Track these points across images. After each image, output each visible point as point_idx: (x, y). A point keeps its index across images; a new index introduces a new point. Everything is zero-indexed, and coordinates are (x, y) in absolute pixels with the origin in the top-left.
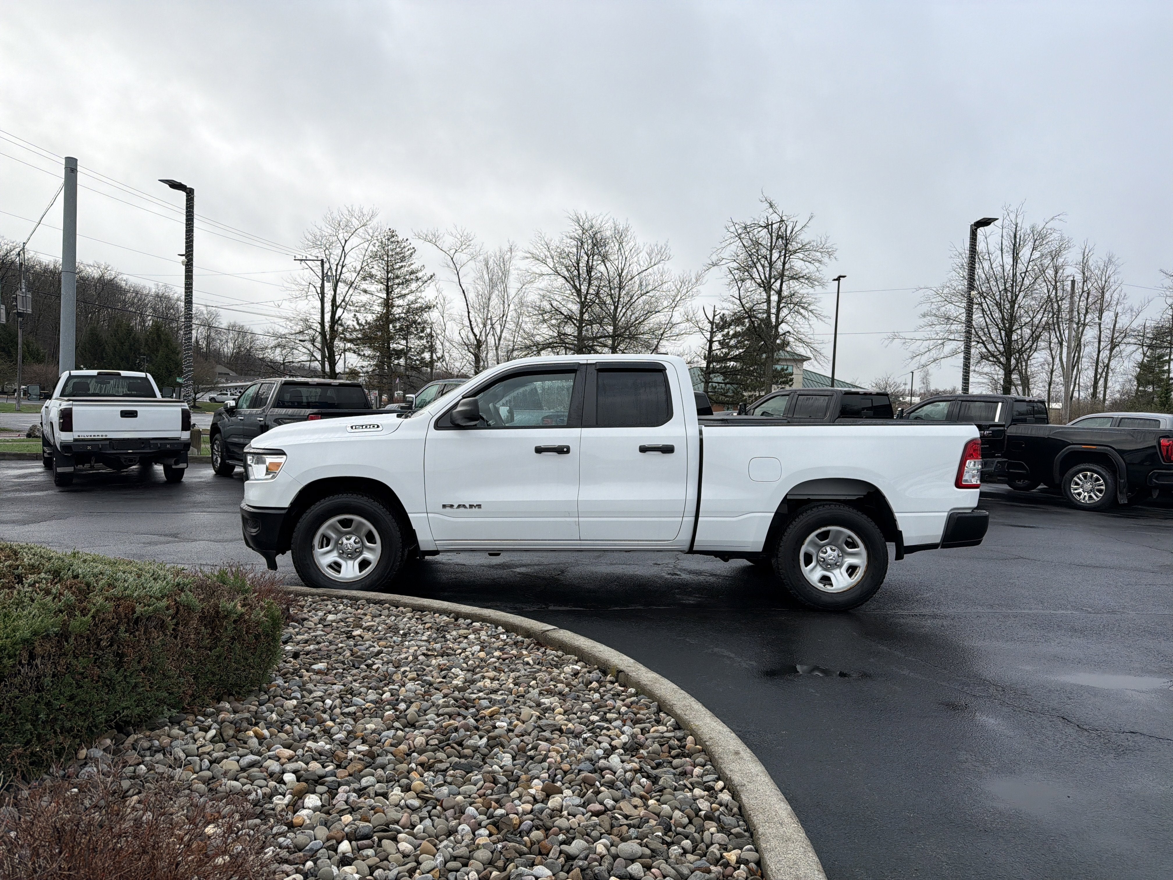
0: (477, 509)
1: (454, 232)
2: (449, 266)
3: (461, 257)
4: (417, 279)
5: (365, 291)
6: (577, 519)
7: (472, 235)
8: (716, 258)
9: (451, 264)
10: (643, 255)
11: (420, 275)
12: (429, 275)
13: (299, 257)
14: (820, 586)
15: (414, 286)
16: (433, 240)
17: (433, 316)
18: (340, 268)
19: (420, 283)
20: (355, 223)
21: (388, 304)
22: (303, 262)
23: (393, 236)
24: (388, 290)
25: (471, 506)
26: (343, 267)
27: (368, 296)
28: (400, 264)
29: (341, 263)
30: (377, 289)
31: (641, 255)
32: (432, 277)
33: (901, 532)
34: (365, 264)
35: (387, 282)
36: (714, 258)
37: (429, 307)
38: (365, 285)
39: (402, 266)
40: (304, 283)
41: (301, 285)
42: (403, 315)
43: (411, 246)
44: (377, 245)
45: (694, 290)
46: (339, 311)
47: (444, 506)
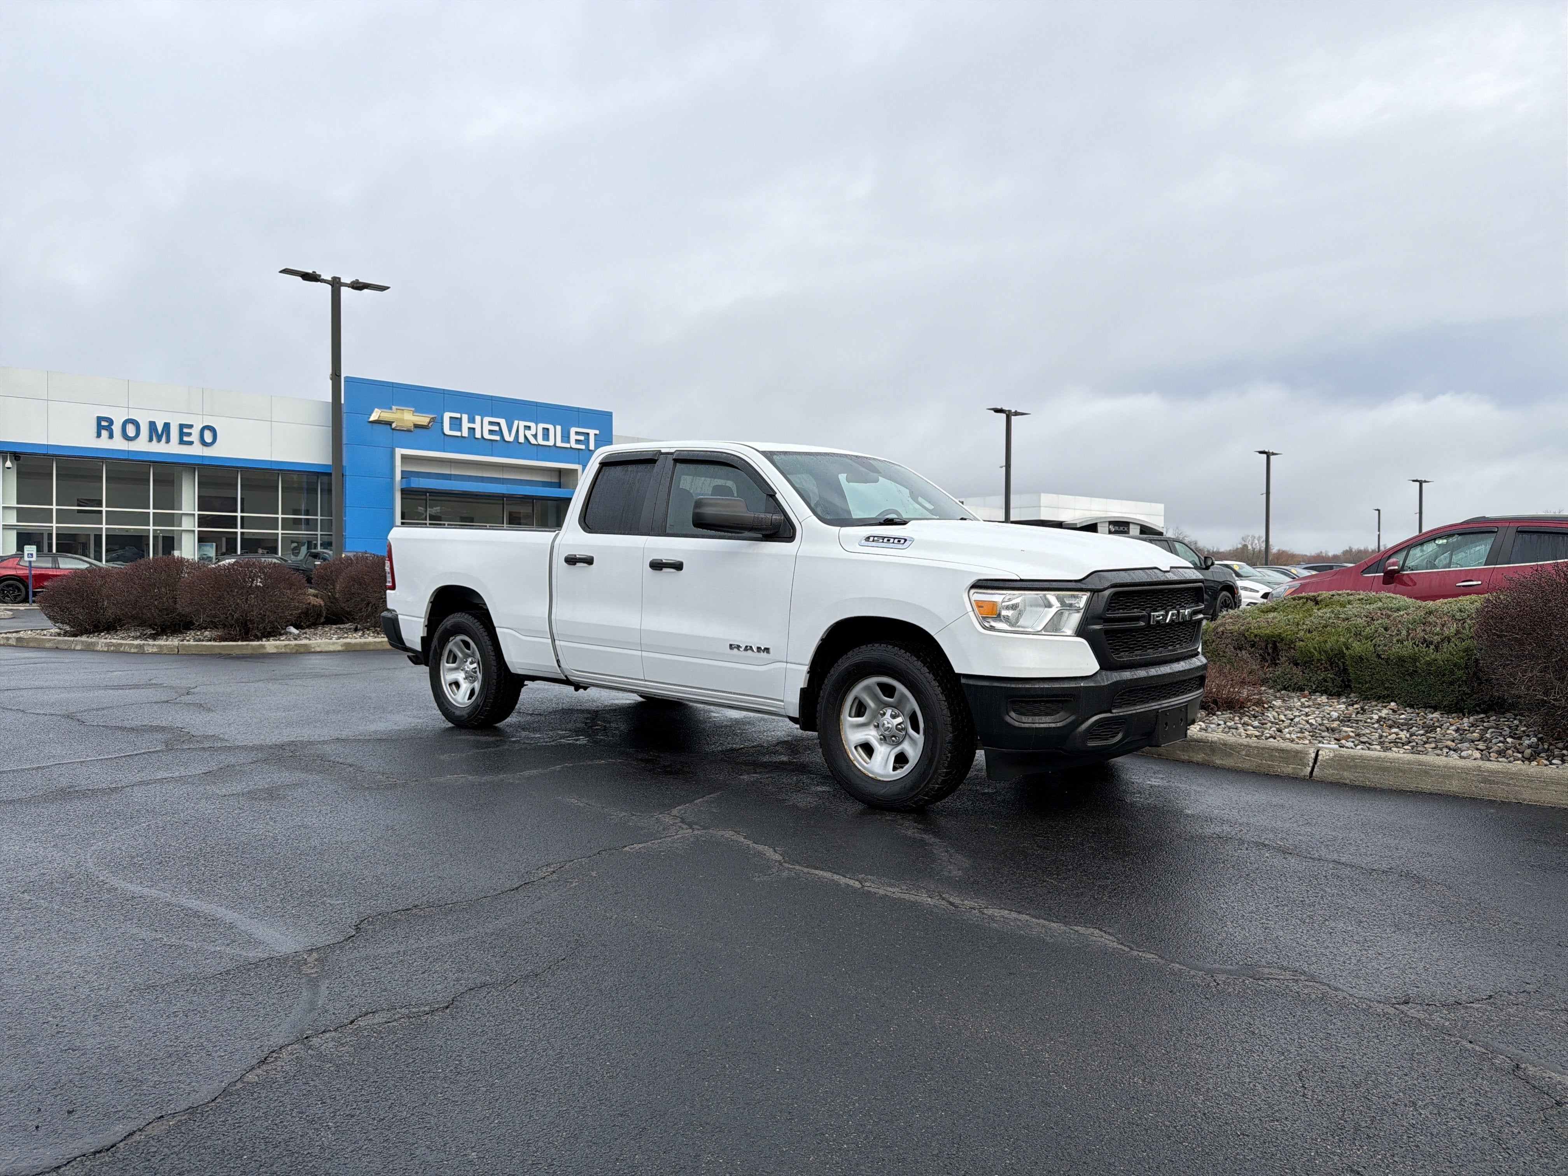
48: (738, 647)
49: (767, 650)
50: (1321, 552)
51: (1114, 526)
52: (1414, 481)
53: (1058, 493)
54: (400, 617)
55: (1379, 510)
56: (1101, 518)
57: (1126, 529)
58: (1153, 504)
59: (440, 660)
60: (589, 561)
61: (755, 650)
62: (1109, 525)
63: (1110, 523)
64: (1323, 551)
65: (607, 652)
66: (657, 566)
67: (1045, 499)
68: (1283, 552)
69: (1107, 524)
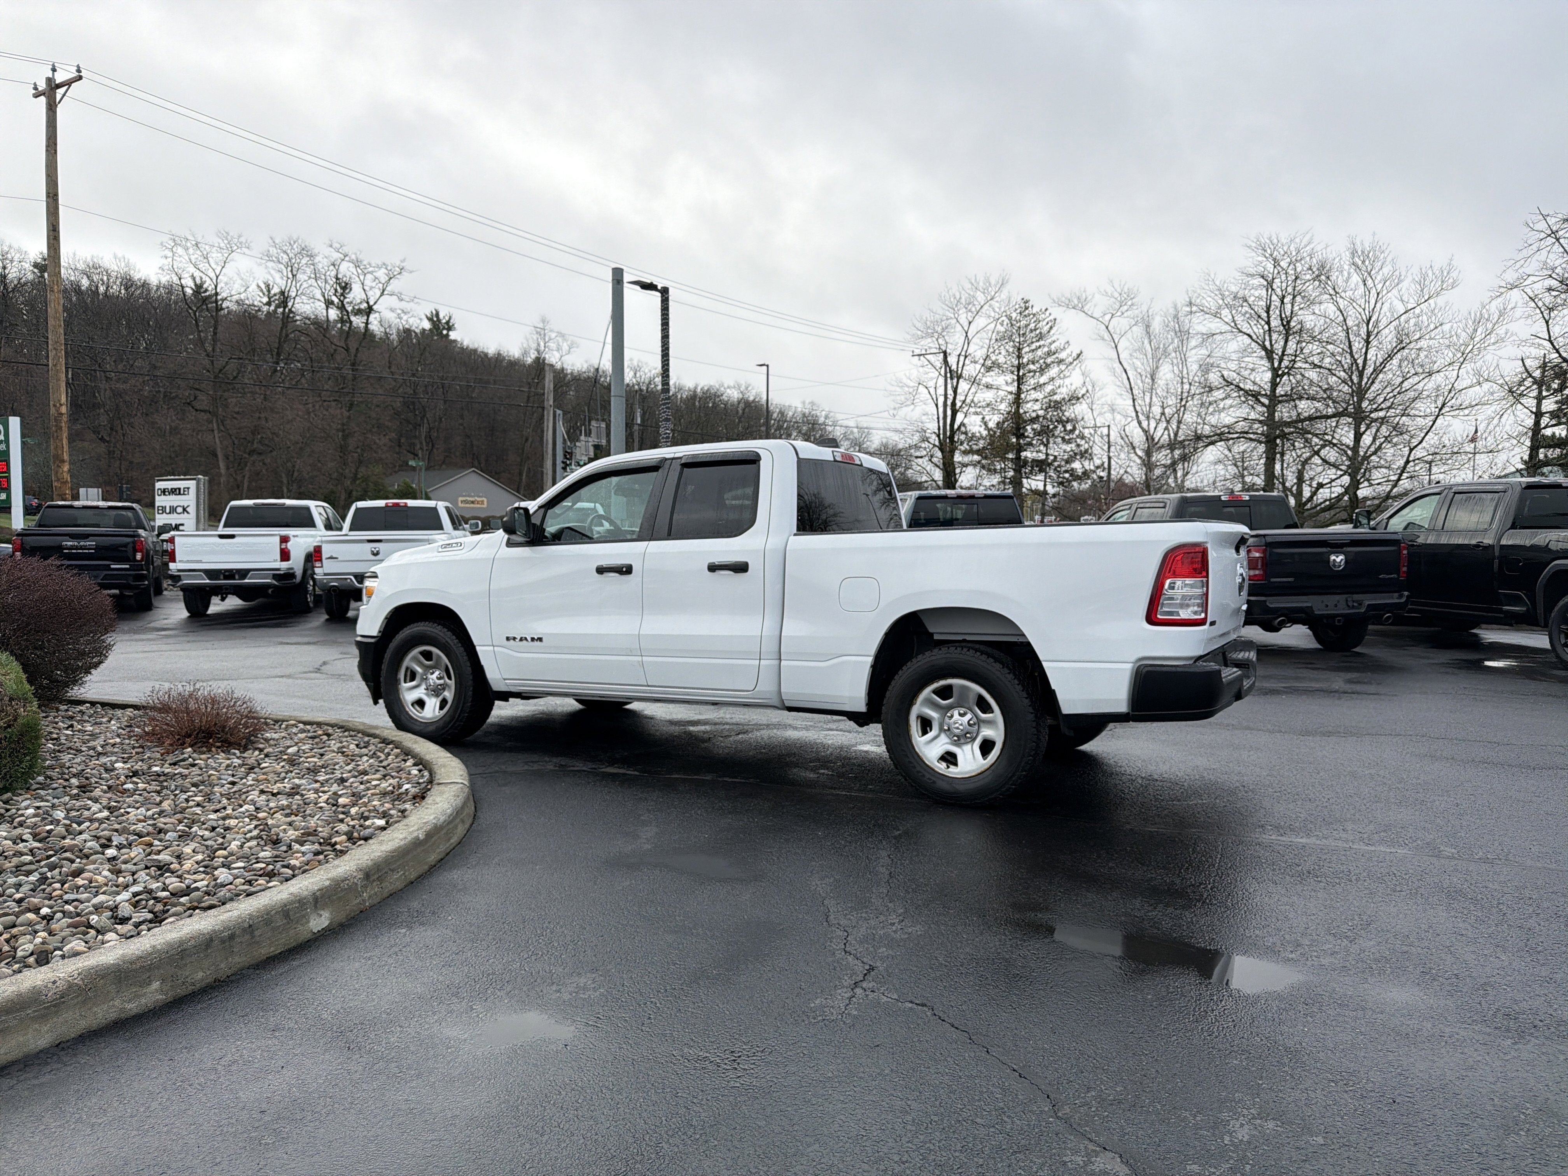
0: (539, 643)
1: (1110, 290)
2: (1103, 339)
3: (1119, 324)
4: (1061, 361)
5: (988, 387)
6: (640, 658)
7: (1135, 290)
8: (1516, 276)
9: (1107, 336)
10: (1408, 287)
11: (1063, 355)
12: (1074, 355)
13: (917, 352)
14: (941, 767)
15: (1053, 371)
16: (1078, 304)
17: (1079, 410)
18: (962, 358)
19: (1063, 367)
20: (981, 298)
21: (1017, 401)
22: (922, 357)
23: (1027, 308)
24: (1020, 380)
25: (533, 639)
26: (966, 357)
27: (993, 391)
28: (1038, 344)
29: (963, 353)
30: (1004, 382)
31: (1404, 285)
32: (1079, 356)
33: (1054, 691)
34: (991, 350)
35: (1018, 371)
36: (1511, 276)
37: (1074, 398)
38: (988, 379)
39: (1040, 347)
40: (912, 384)
41: (908, 387)
42: (1041, 413)
43: (1052, 318)
44: (1005, 323)
45: (1501, 331)
46: (960, 417)
47: (508, 639)
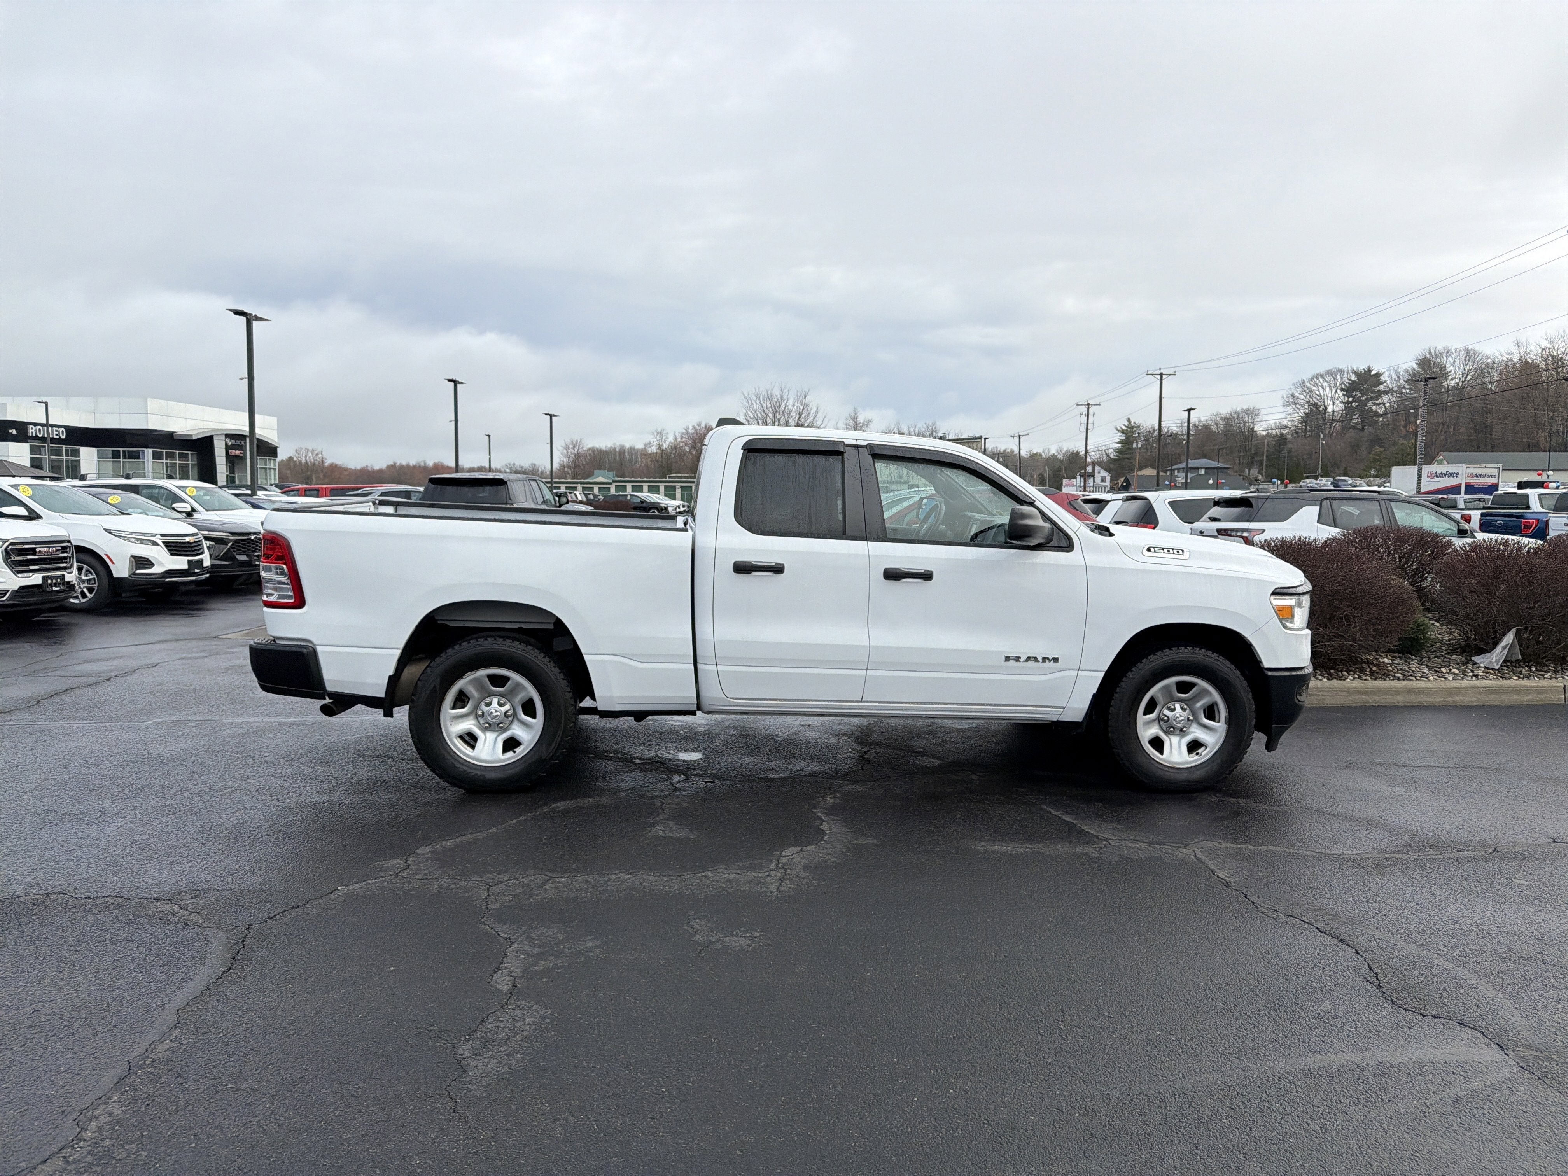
48: (1017, 659)
49: (1056, 660)
50: (367, 466)
51: (231, 439)
52: (546, 414)
53: (167, 400)
54: (319, 649)
55: (489, 436)
56: (218, 430)
57: (243, 443)
58: (266, 417)
59: (440, 705)
60: (778, 569)
61: (1040, 659)
62: (226, 438)
63: (227, 436)
64: (369, 465)
65: (793, 673)
66: (892, 575)
67: (153, 404)
68: (336, 465)
69: (224, 436)
